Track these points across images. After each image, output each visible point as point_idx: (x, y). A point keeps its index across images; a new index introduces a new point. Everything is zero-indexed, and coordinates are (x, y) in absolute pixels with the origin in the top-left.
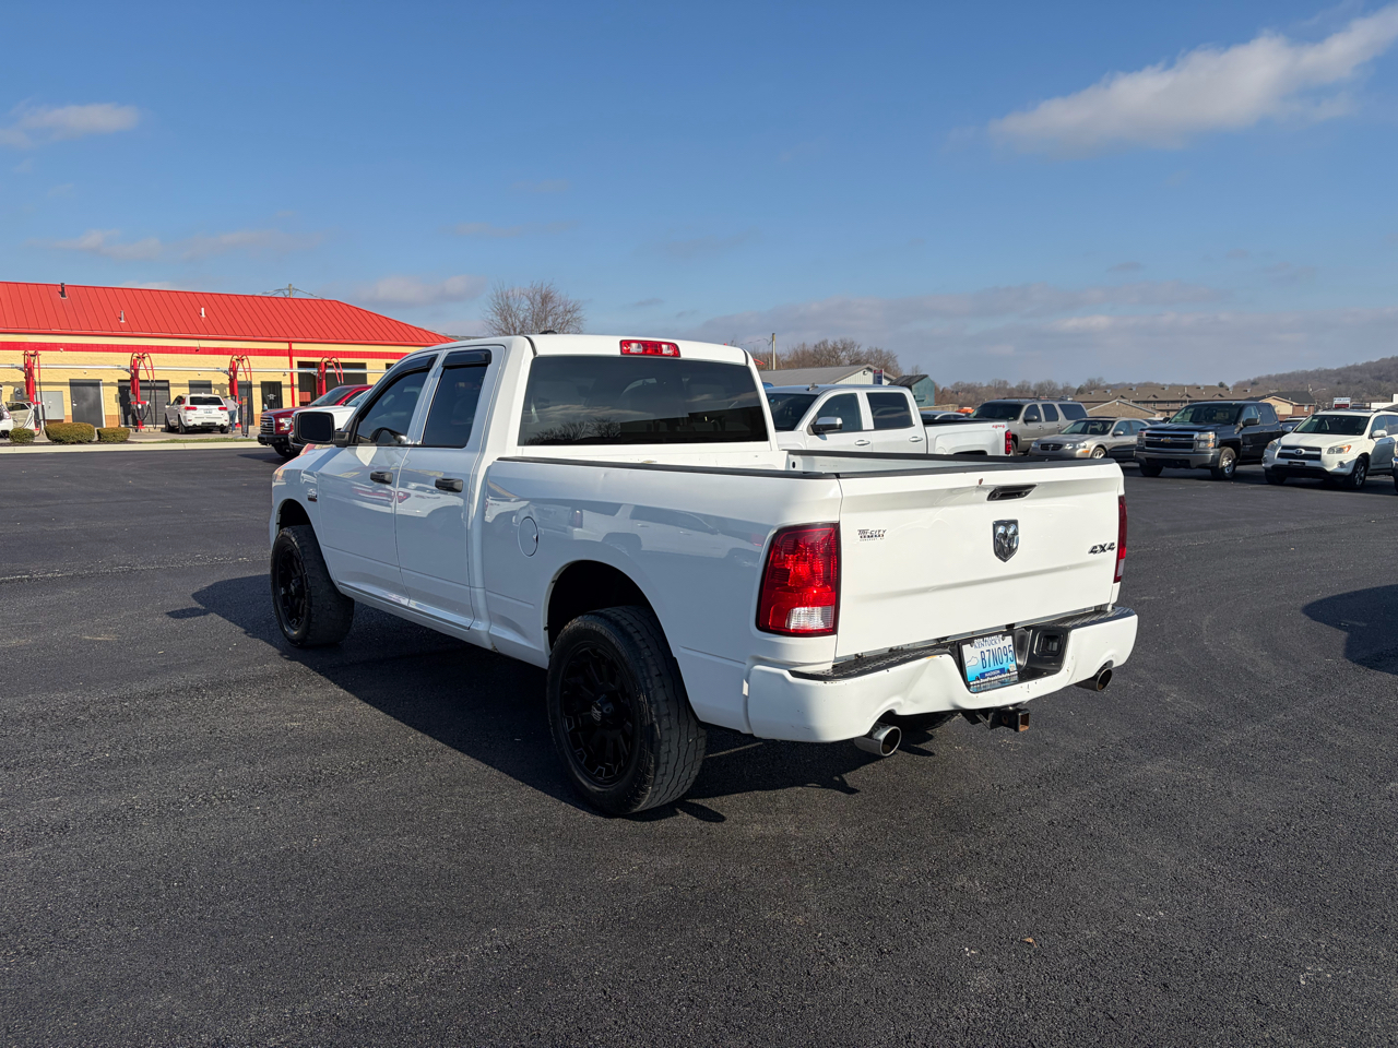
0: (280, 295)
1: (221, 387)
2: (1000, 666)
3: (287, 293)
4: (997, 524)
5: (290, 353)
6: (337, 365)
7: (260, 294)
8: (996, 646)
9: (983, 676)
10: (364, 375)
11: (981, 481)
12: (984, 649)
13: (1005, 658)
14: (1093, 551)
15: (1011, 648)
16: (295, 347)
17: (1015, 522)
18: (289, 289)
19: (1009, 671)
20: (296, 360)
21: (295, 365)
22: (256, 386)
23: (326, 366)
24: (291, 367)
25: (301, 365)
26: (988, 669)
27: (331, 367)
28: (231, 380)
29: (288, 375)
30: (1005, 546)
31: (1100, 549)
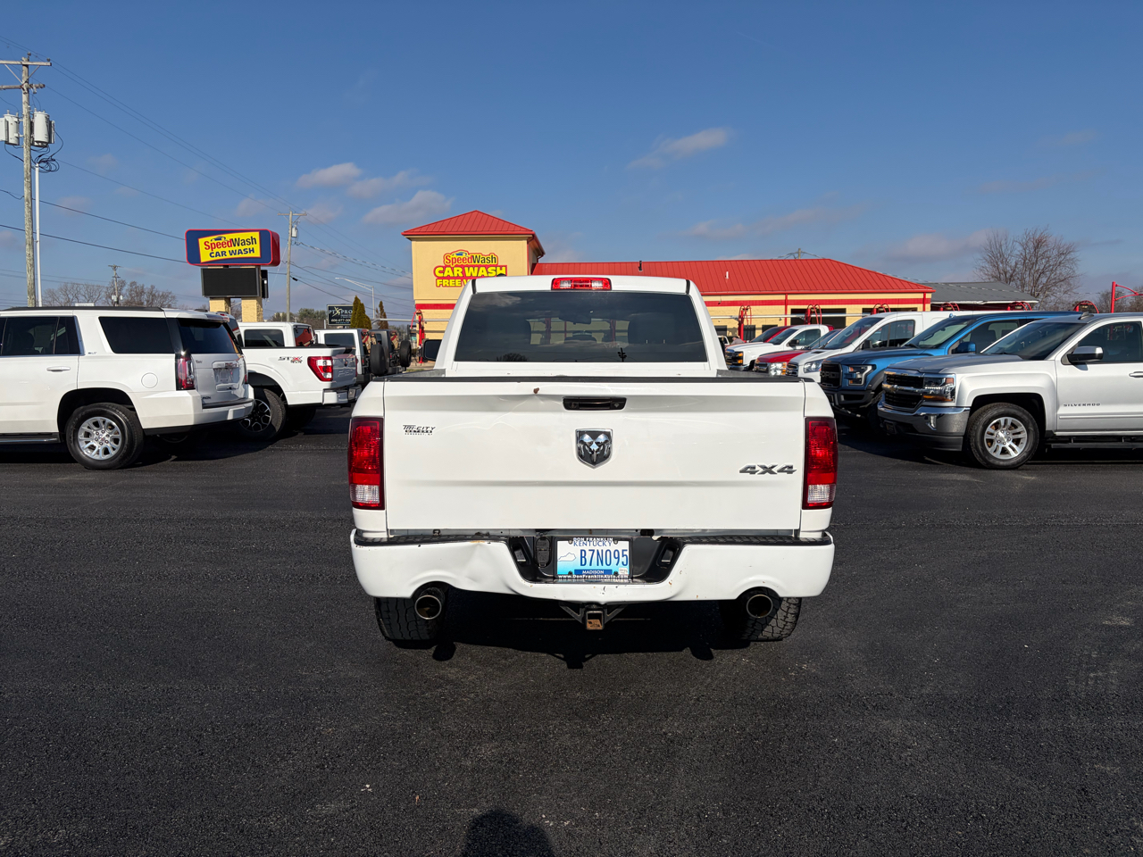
0: (792, 258)
1: (733, 330)
2: (605, 567)
3: (796, 255)
4: (581, 433)
5: (786, 303)
6: (818, 311)
7: (776, 258)
8: (605, 549)
10: (844, 318)
12: (587, 548)
13: (614, 560)
14: (746, 470)
15: (627, 553)
16: (790, 297)
17: (606, 433)
18: (798, 253)
20: (790, 307)
21: (789, 312)
22: (759, 329)
23: (812, 313)
24: (786, 314)
25: (794, 311)
26: (587, 567)
27: (814, 313)
28: (740, 324)
29: (783, 319)
30: (594, 451)
31: (761, 470)
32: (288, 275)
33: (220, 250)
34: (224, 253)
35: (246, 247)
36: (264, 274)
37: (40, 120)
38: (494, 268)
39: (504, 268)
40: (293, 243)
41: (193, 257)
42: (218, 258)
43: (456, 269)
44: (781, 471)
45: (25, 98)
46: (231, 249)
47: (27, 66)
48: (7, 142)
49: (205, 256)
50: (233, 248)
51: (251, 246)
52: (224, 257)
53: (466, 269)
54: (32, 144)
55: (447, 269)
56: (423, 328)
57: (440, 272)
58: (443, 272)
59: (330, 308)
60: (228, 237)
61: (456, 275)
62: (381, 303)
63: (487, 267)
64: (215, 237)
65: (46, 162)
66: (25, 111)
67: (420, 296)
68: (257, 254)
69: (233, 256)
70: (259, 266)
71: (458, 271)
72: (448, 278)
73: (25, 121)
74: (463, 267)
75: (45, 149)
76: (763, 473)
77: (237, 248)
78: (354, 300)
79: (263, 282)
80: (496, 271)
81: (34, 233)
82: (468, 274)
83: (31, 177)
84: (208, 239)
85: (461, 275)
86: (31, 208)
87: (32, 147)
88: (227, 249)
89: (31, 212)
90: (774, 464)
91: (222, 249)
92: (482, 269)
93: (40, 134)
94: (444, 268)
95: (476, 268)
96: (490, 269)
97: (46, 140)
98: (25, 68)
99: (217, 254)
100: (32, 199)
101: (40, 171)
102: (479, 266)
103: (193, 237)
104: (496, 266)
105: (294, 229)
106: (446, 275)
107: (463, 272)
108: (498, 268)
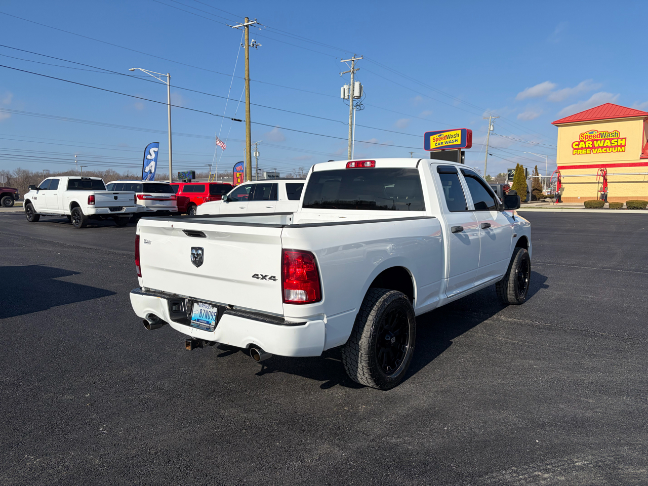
2: (207, 320)
4: (192, 248)
8: (209, 310)
9: (198, 320)
11: (172, 226)
12: (203, 309)
13: (211, 317)
14: (254, 276)
17: (201, 249)
19: (210, 324)
26: (201, 318)
30: (198, 258)
31: (262, 277)
32: (486, 153)
33: (440, 142)
34: (442, 143)
35: (454, 139)
36: (463, 153)
37: (357, 85)
38: (616, 140)
39: (624, 140)
40: (491, 134)
41: (427, 146)
42: (439, 146)
43: (587, 143)
44: (270, 278)
45: (352, 76)
46: (446, 141)
47: (354, 61)
48: (344, 98)
49: (433, 146)
50: (447, 140)
51: (456, 138)
52: (442, 145)
53: (595, 142)
54: (354, 98)
55: (581, 143)
56: (560, 181)
57: (576, 145)
58: (578, 145)
59: (509, 171)
60: (445, 134)
61: (587, 146)
62: (536, 166)
63: (611, 140)
64: (439, 135)
65: (359, 105)
66: (352, 82)
67: (560, 162)
68: (459, 142)
69: (447, 144)
70: (460, 149)
71: (589, 144)
72: (582, 148)
73: (351, 87)
74: (593, 141)
75: (359, 99)
76: (262, 279)
77: (449, 140)
78: (516, 166)
79: (462, 157)
80: (617, 142)
81: (352, 140)
82: (596, 145)
83: (352, 114)
84: (436, 136)
85: (591, 146)
86: (351, 129)
87: (354, 99)
88: (444, 141)
89: (351, 131)
90: (267, 274)
91: (441, 141)
92: (606, 141)
93: (357, 93)
94: (579, 142)
95: (602, 141)
96: (613, 141)
97: (359, 95)
98: (353, 62)
99: (439, 144)
100: (352, 124)
101: (356, 110)
102: (605, 140)
103: (428, 136)
104: (618, 139)
105: (491, 126)
106: (580, 147)
107: (593, 144)
108: (619, 140)
